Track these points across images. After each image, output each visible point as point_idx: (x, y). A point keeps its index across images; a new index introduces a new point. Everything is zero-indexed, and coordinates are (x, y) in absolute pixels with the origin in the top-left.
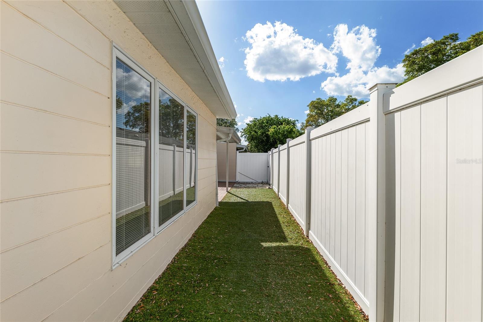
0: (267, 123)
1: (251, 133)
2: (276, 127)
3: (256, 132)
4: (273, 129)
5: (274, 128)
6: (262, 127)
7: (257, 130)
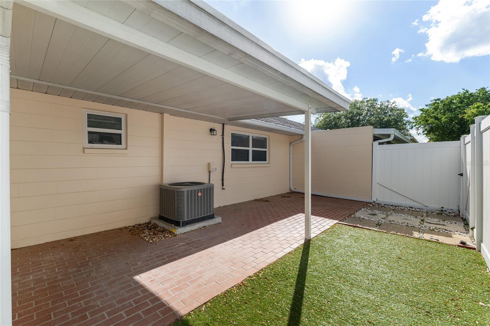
0: (461, 102)
1: (427, 121)
2: (481, 106)
3: (436, 118)
4: (476, 109)
5: (478, 107)
6: (450, 110)
7: (439, 116)
